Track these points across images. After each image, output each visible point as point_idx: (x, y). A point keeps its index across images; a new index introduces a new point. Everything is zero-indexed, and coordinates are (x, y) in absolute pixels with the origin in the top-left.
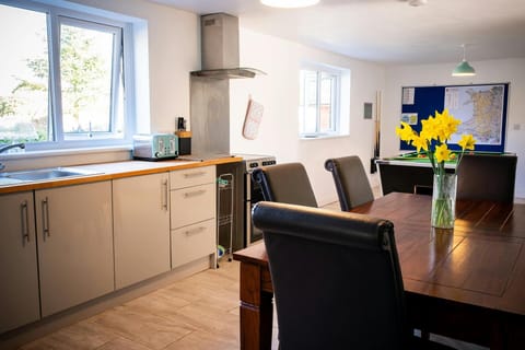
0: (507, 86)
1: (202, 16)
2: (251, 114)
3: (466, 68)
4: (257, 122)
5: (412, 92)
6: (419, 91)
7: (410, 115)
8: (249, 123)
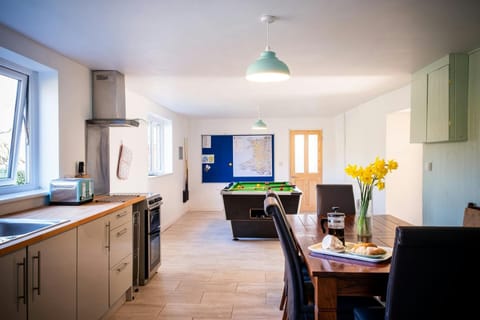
0: (273, 136)
1: (93, 72)
2: (123, 158)
3: (261, 123)
4: (128, 164)
5: (209, 139)
6: (214, 138)
7: (208, 156)
8: (122, 166)
